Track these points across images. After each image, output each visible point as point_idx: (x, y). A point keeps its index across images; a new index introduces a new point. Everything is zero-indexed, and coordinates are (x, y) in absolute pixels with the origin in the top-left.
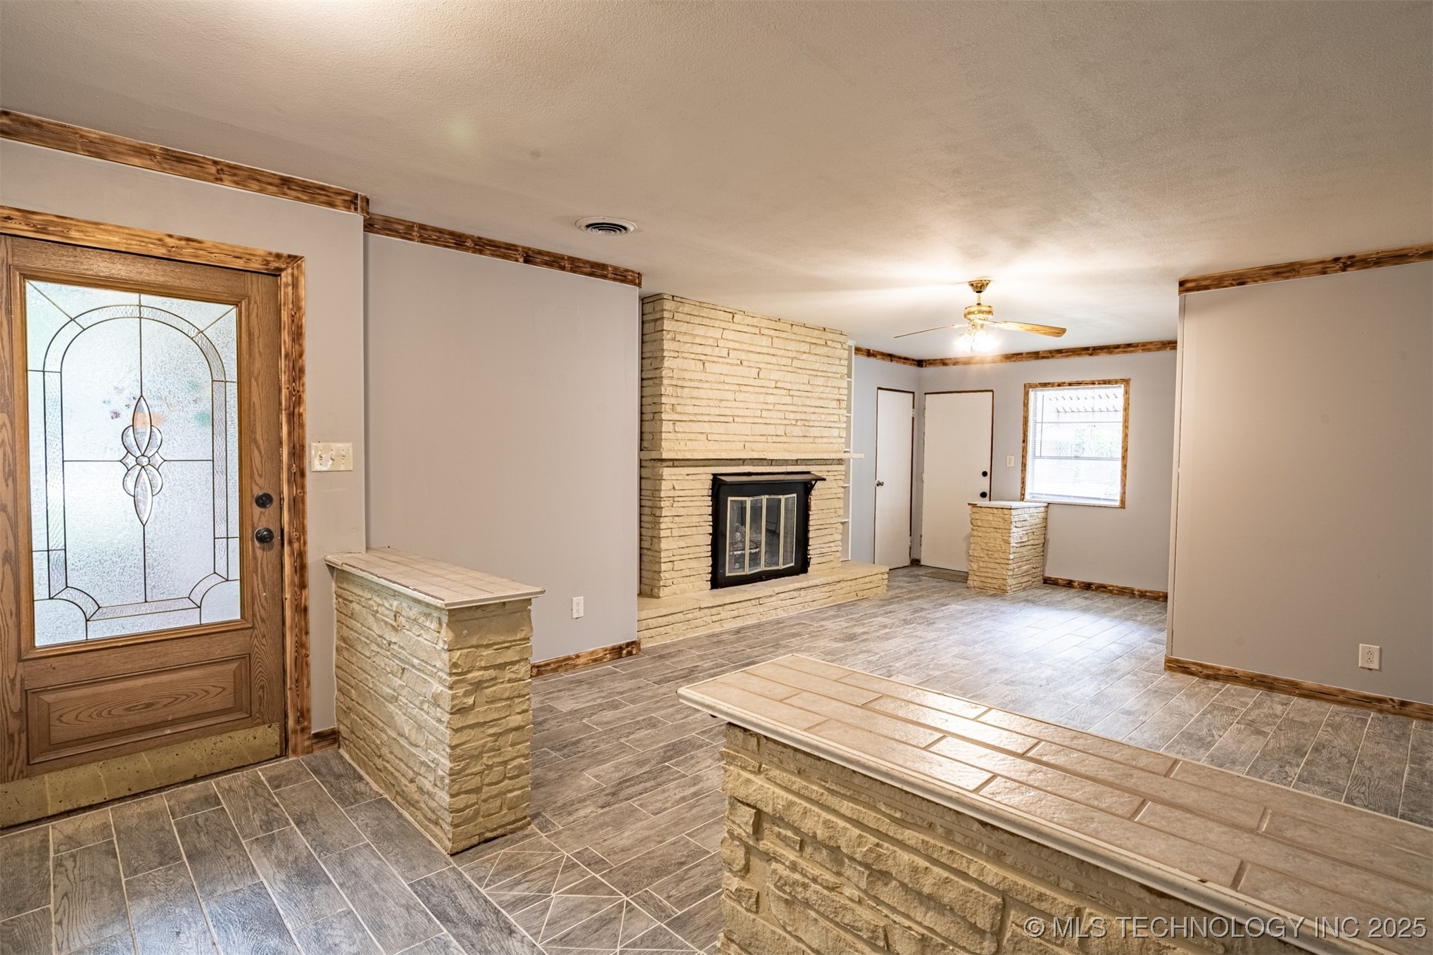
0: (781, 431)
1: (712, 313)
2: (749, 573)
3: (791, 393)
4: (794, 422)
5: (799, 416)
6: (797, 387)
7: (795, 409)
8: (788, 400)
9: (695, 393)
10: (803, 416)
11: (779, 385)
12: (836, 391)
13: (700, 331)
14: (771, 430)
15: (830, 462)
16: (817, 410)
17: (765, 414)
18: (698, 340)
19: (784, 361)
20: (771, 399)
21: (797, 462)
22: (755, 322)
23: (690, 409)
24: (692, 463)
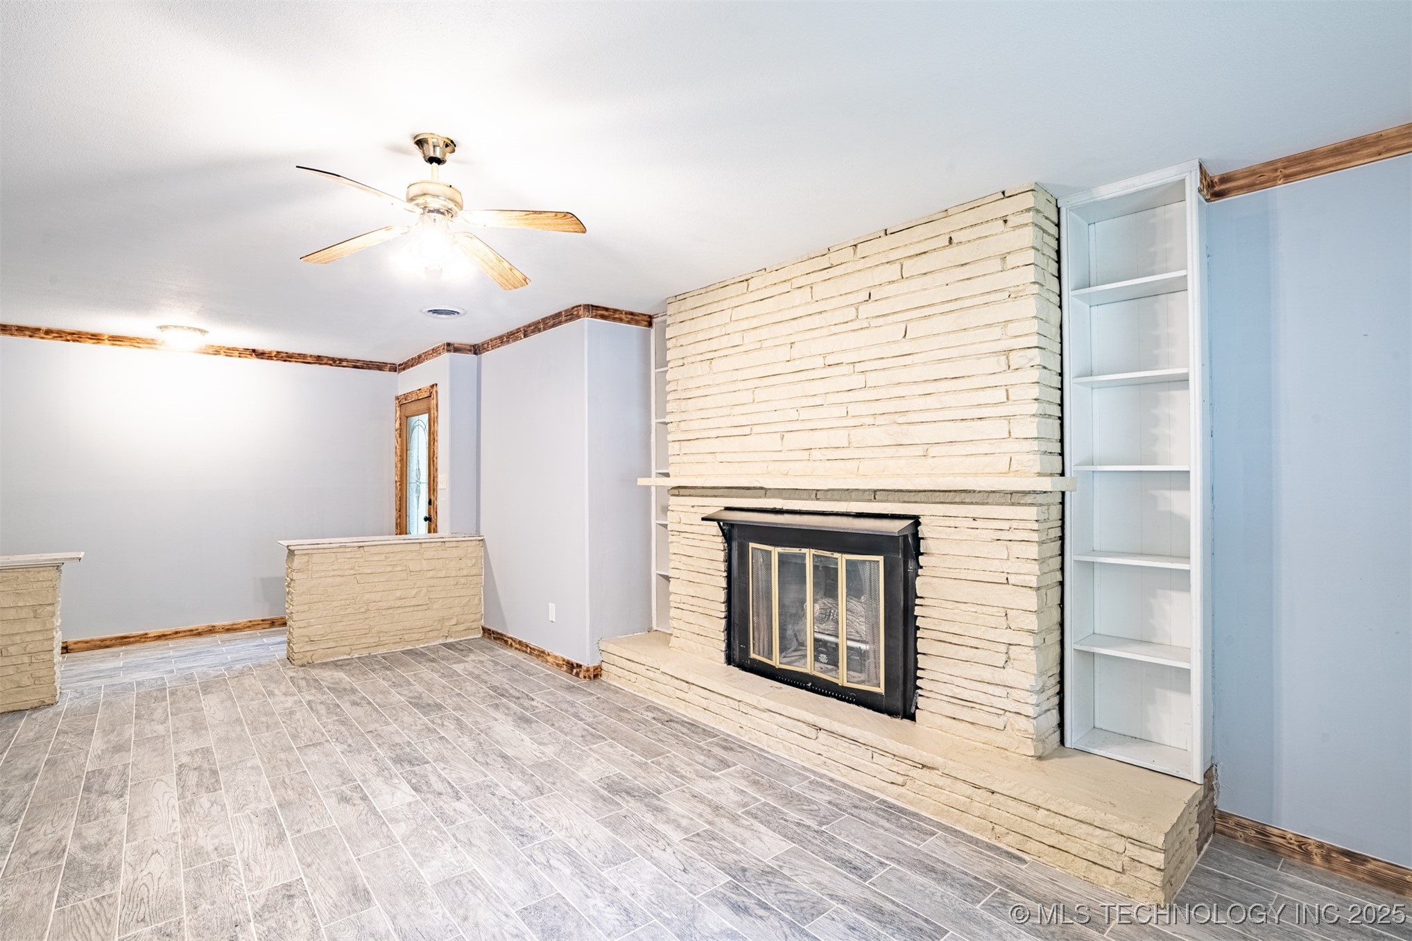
0: (840, 438)
1: (722, 293)
2: (778, 665)
3: (859, 367)
4: (870, 420)
5: (878, 408)
6: (875, 353)
7: (872, 394)
8: (858, 381)
9: (701, 403)
10: (892, 406)
11: (830, 360)
12: (996, 332)
13: (703, 323)
14: (820, 439)
15: (977, 498)
16: (930, 388)
17: (805, 414)
18: (700, 337)
19: (839, 316)
20: (818, 387)
21: (875, 494)
22: (783, 275)
23: (696, 425)
24: (699, 492)
